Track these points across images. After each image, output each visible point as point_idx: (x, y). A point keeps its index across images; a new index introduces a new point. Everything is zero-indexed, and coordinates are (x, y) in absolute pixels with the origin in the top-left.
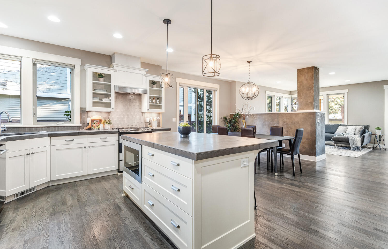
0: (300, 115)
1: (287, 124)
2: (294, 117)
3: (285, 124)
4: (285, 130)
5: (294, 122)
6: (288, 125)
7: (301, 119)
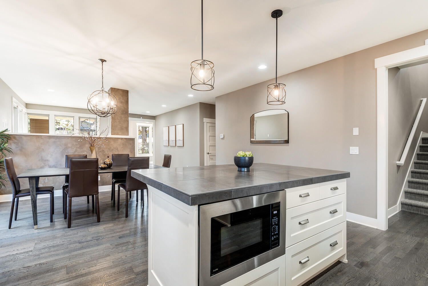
0: (120, 140)
1: (103, 151)
2: (112, 143)
3: (100, 152)
4: (100, 159)
5: (112, 148)
6: (105, 152)
7: (120, 145)
